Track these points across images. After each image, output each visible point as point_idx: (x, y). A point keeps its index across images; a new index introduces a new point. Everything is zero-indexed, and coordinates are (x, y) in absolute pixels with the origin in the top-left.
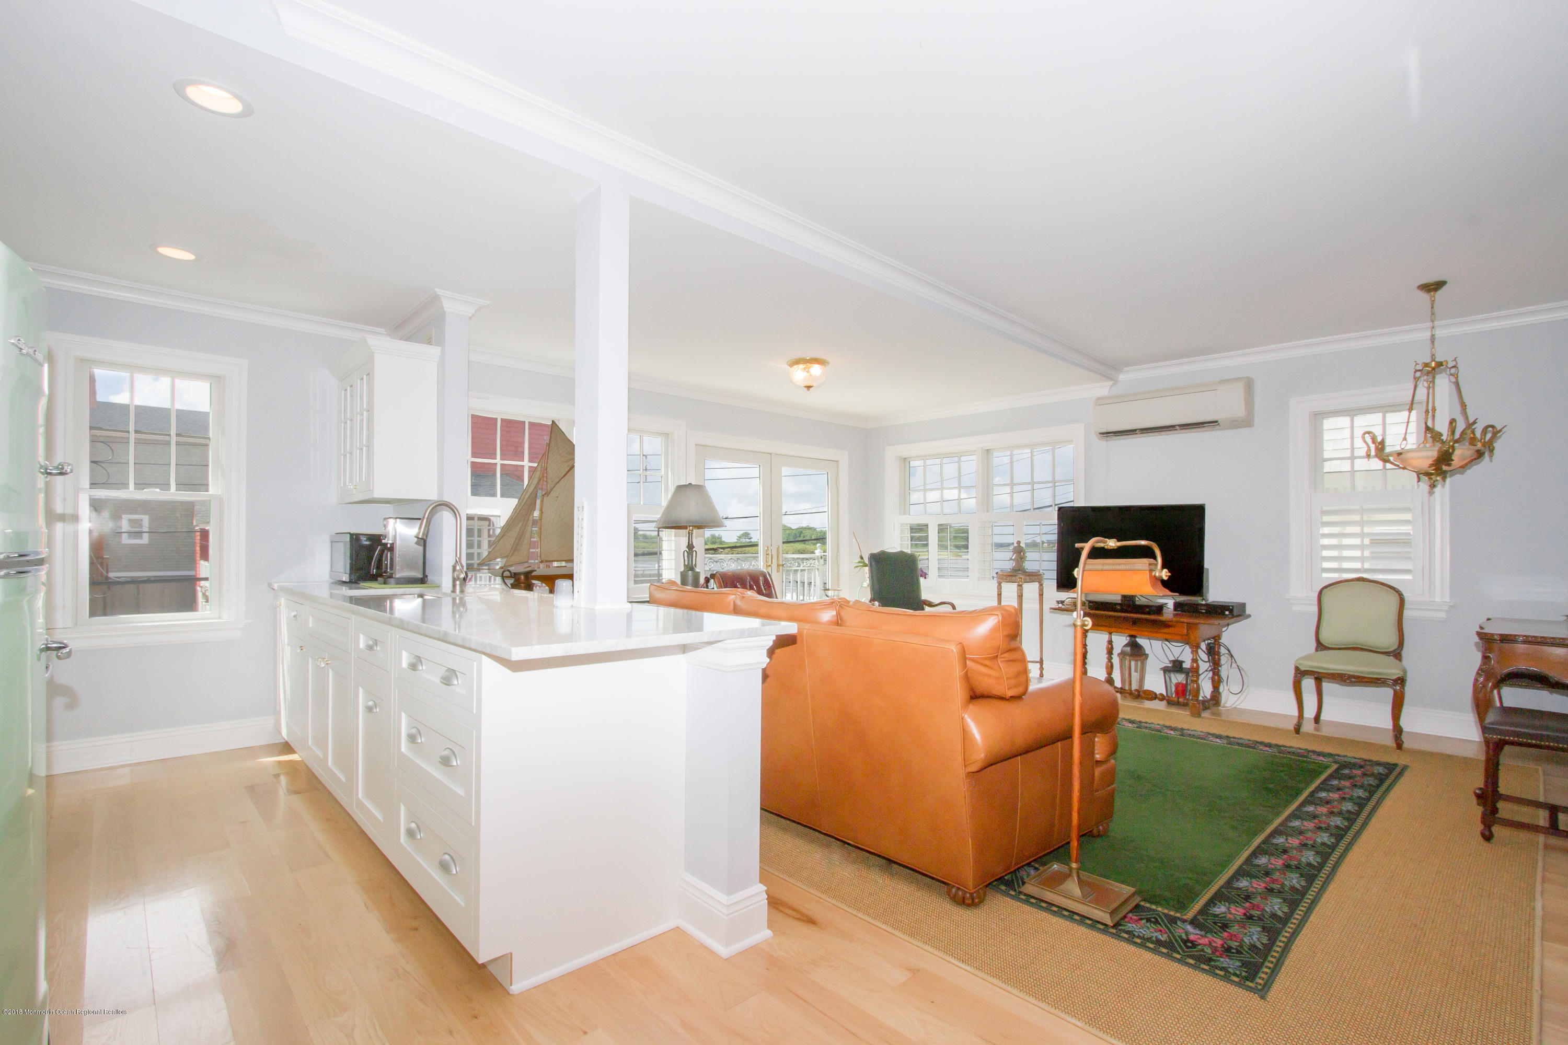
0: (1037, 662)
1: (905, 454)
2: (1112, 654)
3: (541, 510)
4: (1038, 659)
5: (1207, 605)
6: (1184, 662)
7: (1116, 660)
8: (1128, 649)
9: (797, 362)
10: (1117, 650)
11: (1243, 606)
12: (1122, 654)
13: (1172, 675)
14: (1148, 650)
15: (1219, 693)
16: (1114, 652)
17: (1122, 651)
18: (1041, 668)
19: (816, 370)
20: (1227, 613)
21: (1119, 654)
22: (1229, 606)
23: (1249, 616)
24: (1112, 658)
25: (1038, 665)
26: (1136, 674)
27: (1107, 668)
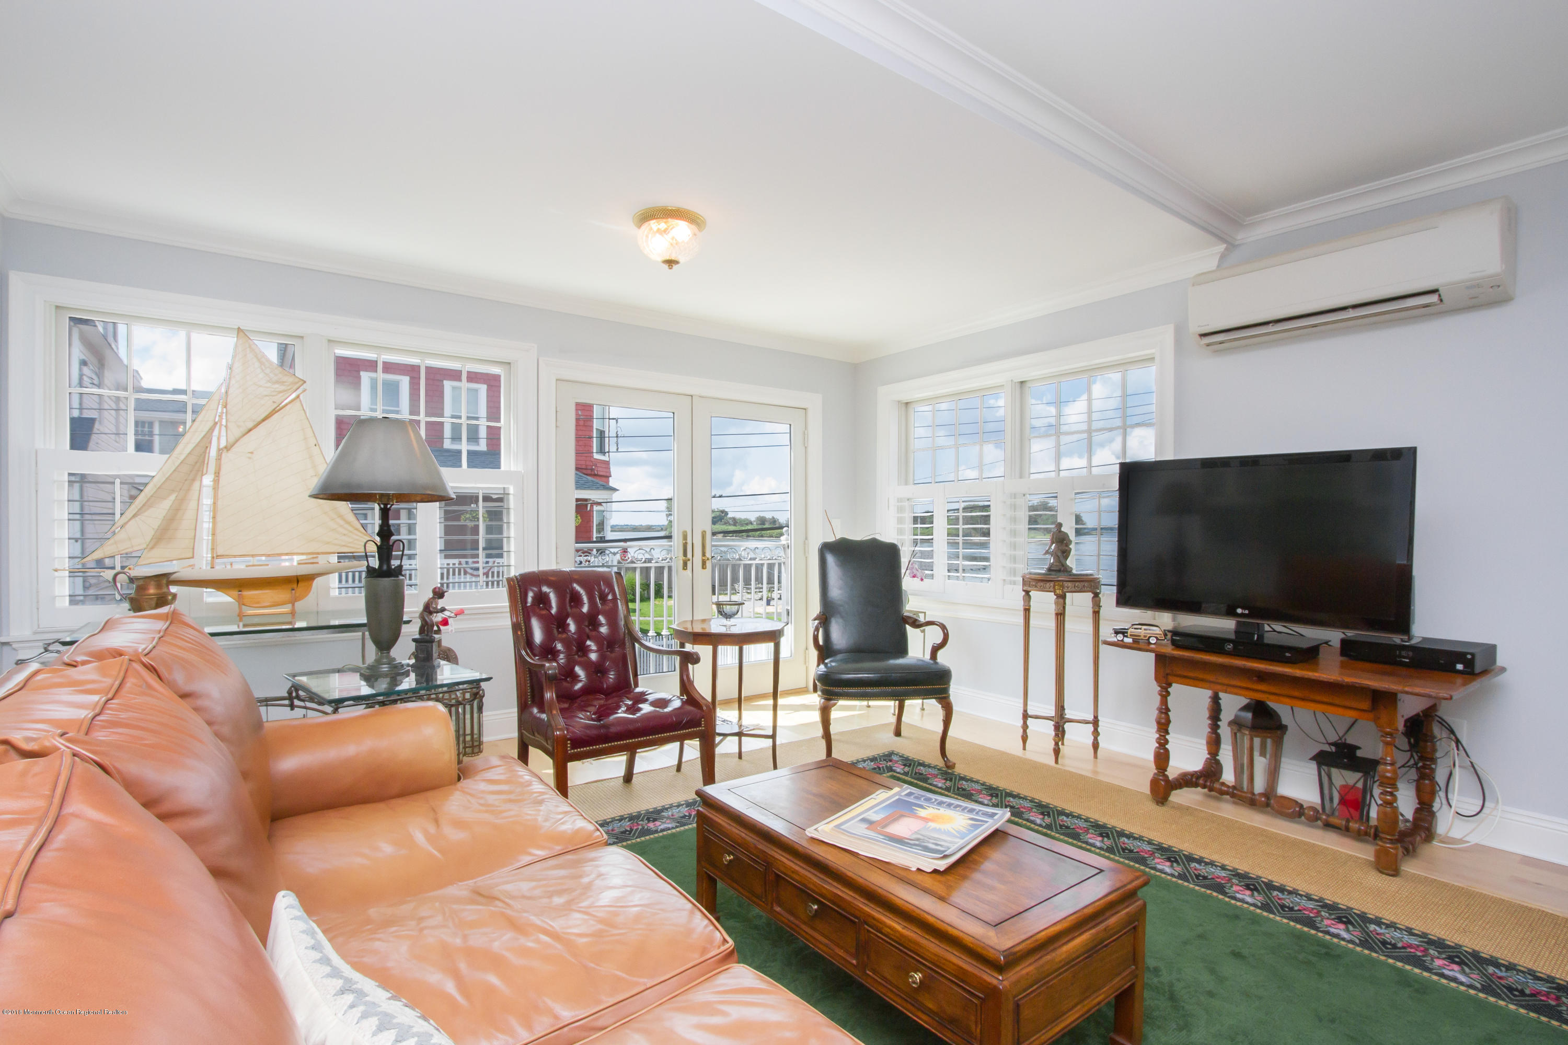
0: (1087, 722)
1: (906, 398)
2: (1220, 720)
3: (217, 474)
4: (1090, 717)
5: (1413, 648)
6: (1359, 748)
7: (1225, 731)
8: (1249, 715)
9: (647, 216)
10: (1227, 716)
11: (1491, 650)
12: (1236, 724)
13: (1335, 772)
14: (1286, 719)
15: (1432, 814)
16: (1222, 717)
17: (1236, 716)
18: (1096, 733)
19: (681, 230)
20: (1460, 667)
21: (1231, 723)
22: (1466, 654)
23: (1503, 670)
24: (1218, 727)
25: (1090, 727)
26: (1263, 759)
27: (1209, 743)
